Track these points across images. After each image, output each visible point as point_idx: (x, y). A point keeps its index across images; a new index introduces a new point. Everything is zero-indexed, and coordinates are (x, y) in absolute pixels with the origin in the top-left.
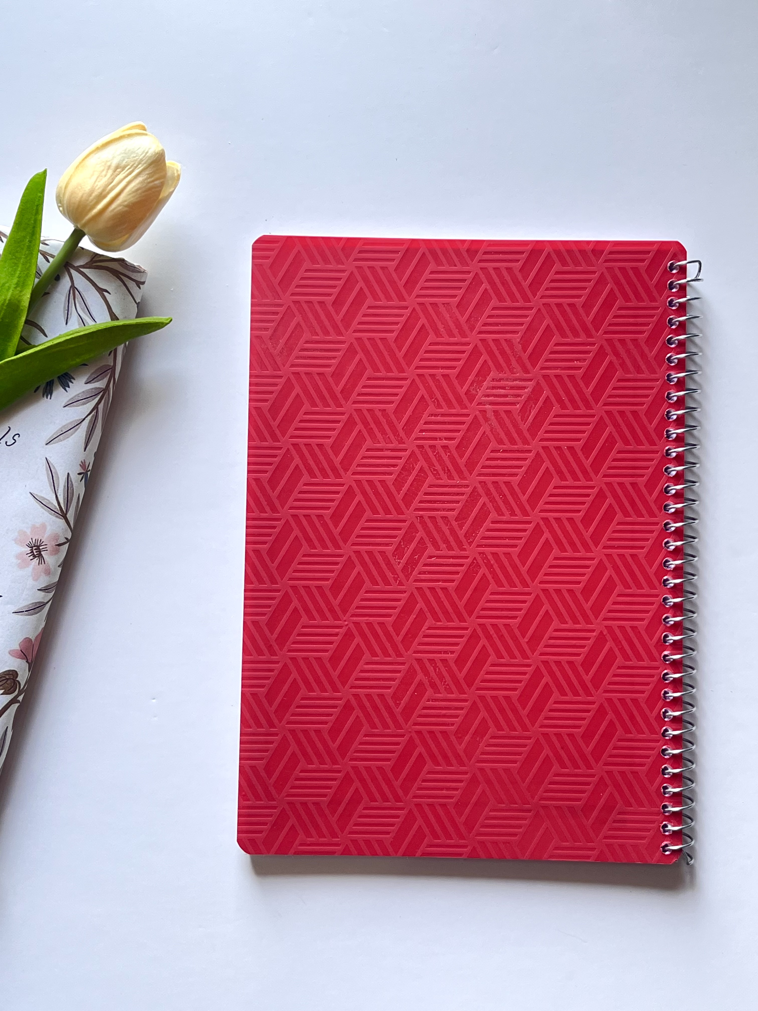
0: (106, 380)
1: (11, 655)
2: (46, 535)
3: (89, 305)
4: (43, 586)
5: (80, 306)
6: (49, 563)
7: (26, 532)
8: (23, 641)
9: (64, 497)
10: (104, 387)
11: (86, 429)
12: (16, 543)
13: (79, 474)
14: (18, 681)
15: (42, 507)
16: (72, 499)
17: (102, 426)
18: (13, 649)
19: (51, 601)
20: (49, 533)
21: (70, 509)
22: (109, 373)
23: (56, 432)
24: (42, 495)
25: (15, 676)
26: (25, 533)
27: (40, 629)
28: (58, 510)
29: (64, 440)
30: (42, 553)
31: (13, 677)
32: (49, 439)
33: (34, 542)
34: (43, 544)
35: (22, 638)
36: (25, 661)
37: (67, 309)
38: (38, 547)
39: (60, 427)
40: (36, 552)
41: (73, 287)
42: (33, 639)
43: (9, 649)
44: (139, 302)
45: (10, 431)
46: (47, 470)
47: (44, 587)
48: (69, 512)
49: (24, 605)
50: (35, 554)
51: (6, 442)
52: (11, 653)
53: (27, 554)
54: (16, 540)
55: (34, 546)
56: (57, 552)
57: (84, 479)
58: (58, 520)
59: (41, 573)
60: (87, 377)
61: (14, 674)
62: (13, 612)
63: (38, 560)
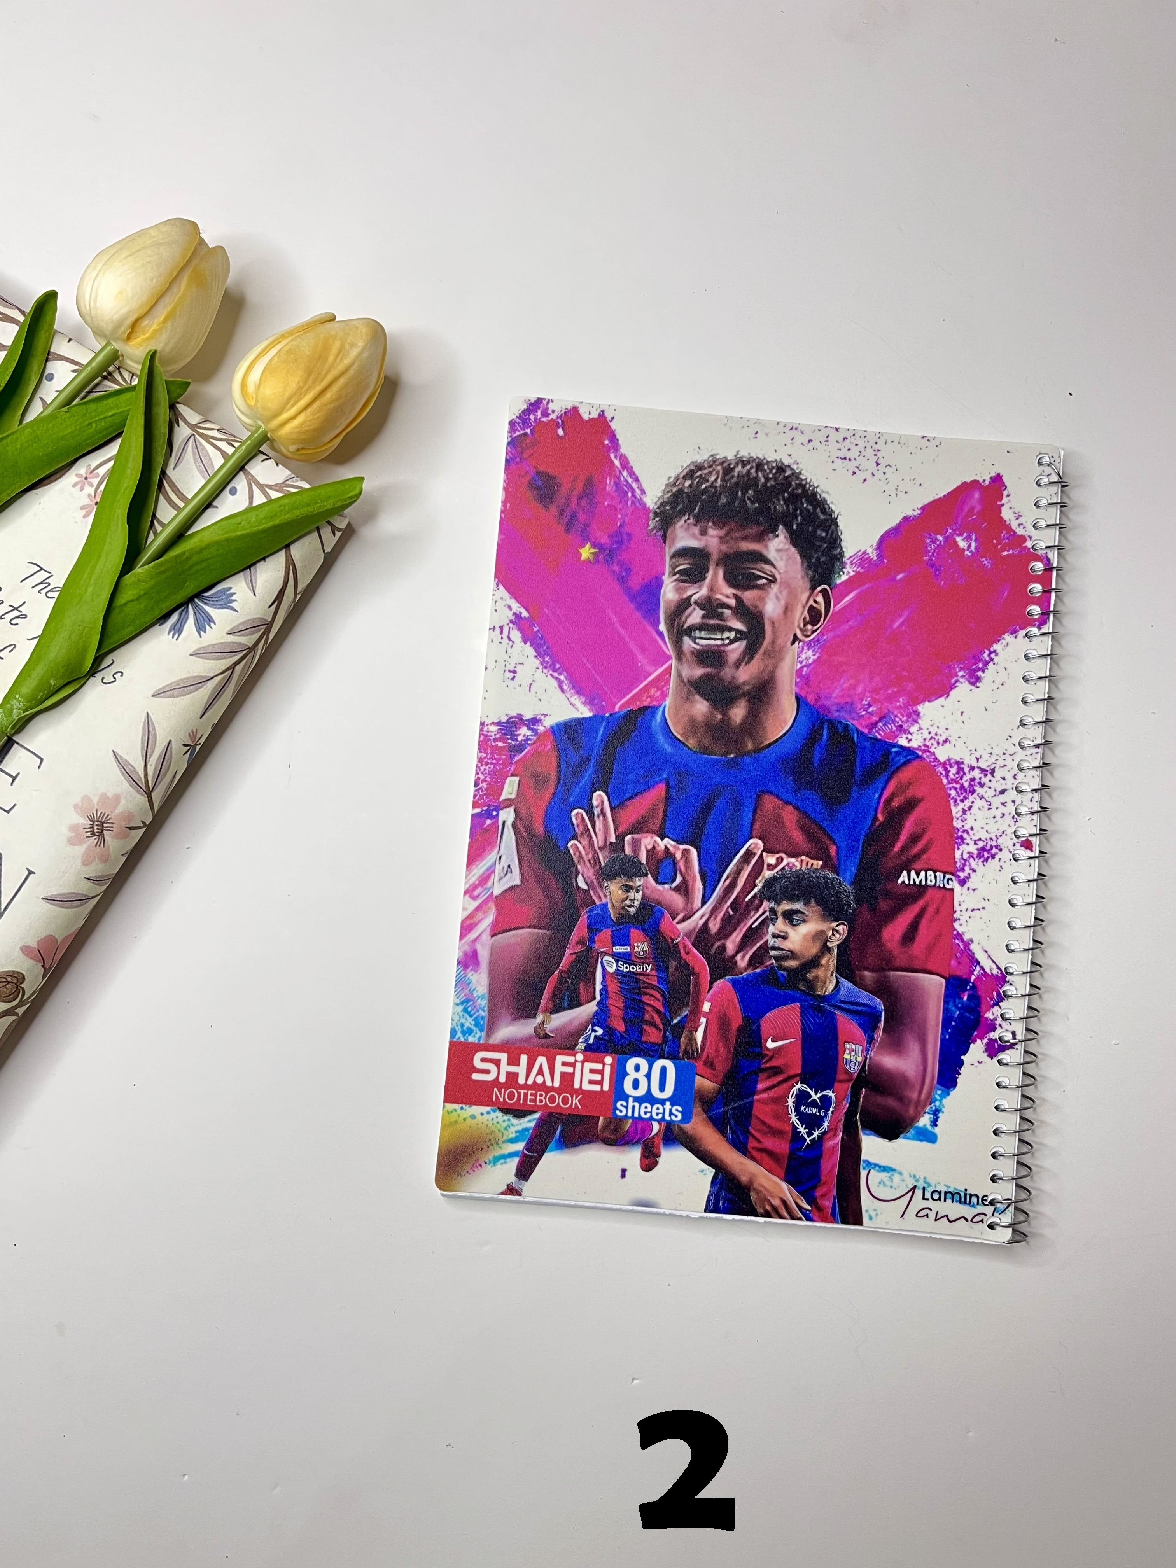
0: (256, 636)
1: (23, 953)
2: (117, 811)
4: (93, 875)
6: (111, 847)
8: (44, 938)
9: (155, 769)
10: (251, 645)
11: (209, 692)
12: (75, 809)
13: (185, 745)
14: (23, 989)
15: (123, 773)
16: (165, 775)
17: (233, 693)
18: (28, 944)
19: (99, 896)
20: (121, 810)
21: (159, 786)
22: (262, 629)
23: (171, 684)
24: (128, 759)
25: (21, 981)
26: (90, 800)
27: (73, 931)
28: (142, 784)
29: (177, 697)
30: (105, 832)
31: (18, 981)
32: (159, 690)
33: (98, 815)
34: (109, 822)
35: (43, 934)
36: (40, 965)
38: (102, 823)
39: (178, 678)
40: (97, 829)
42: (60, 940)
43: (21, 944)
44: (328, 553)
45: (113, 666)
46: (144, 729)
47: (94, 877)
48: (157, 790)
49: (60, 892)
50: (96, 831)
51: (103, 679)
52: (24, 950)
53: (84, 828)
54: (76, 806)
55: (97, 821)
56: (126, 836)
57: (189, 753)
58: (139, 797)
59: (95, 857)
60: (233, 626)
61: (20, 978)
62: (43, 898)
63: (96, 841)
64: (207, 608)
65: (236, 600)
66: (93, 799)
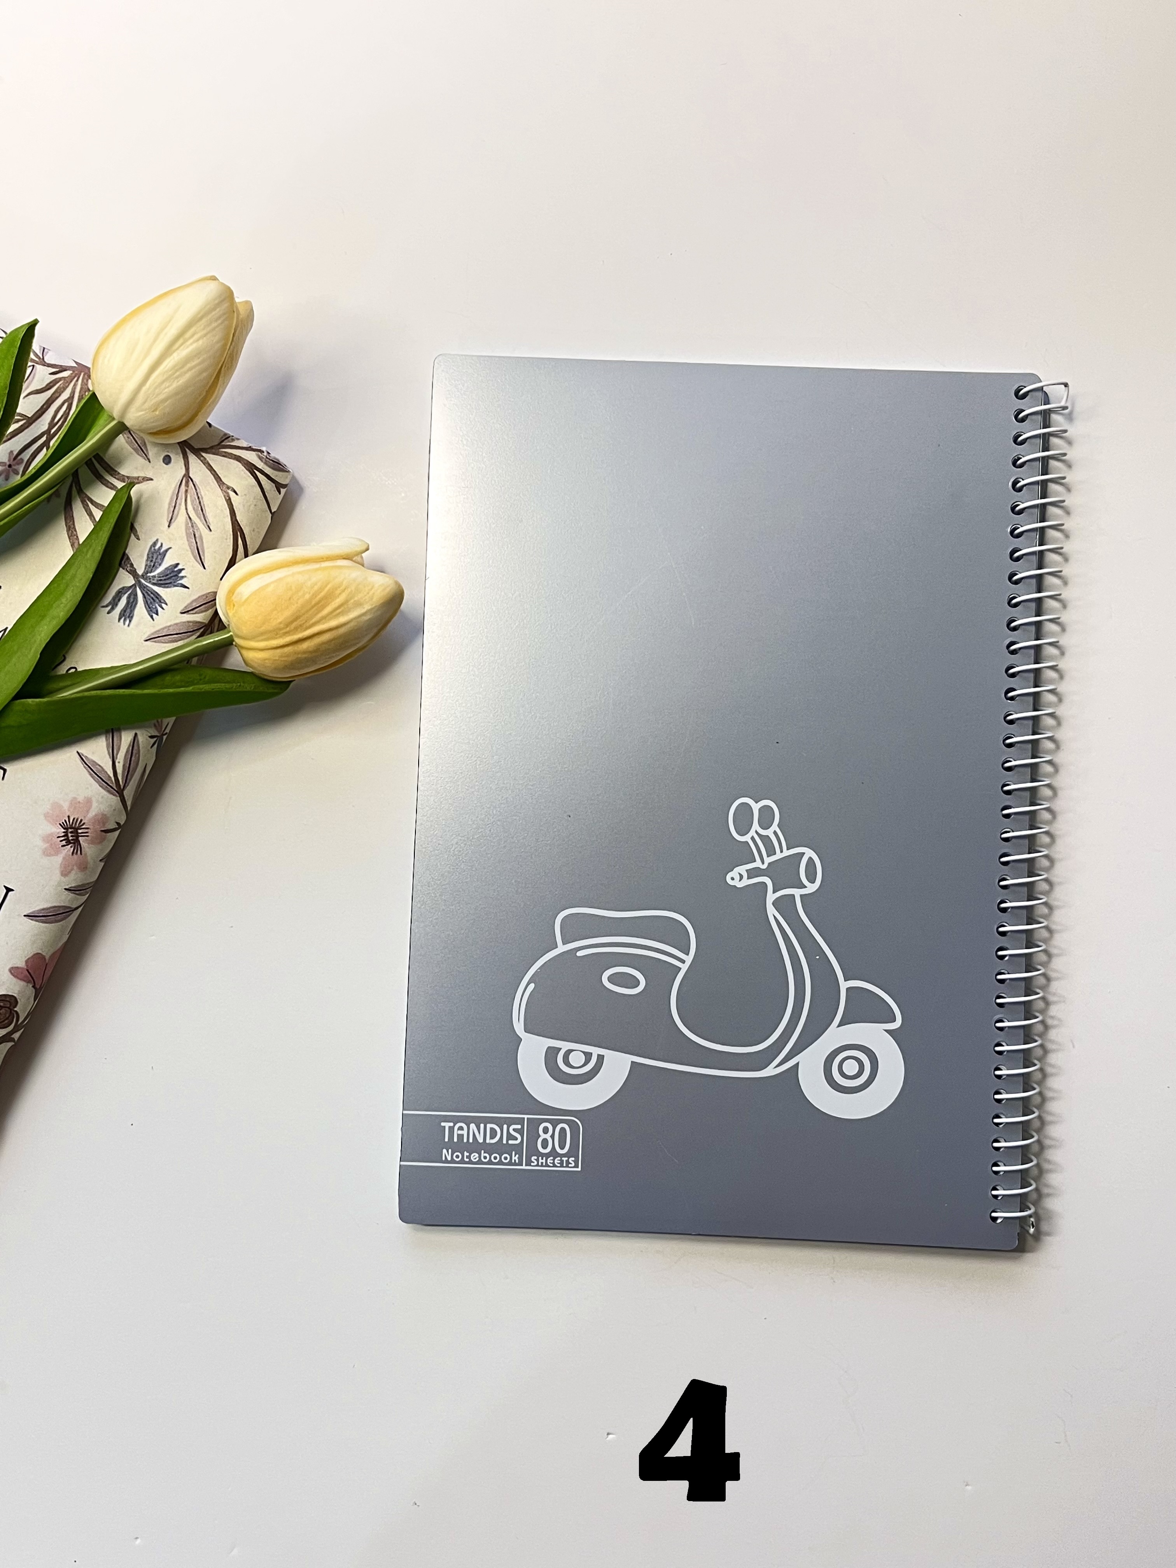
0: (212, 612)
1: (12, 973)
2: (90, 815)
3: (205, 505)
4: (73, 885)
5: (192, 504)
6: (88, 854)
7: (63, 807)
8: (32, 956)
9: (124, 766)
10: (207, 622)
12: (45, 819)
13: (151, 737)
14: (16, 1012)
15: (91, 774)
16: (134, 771)
18: (17, 965)
19: (80, 909)
20: (94, 814)
21: (130, 784)
24: (94, 759)
25: (14, 1004)
26: (60, 806)
27: (60, 944)
28: (113, 783)
30: (80, 838)
31: (10, 1005)
33: (71, 821)
34: (83, 827)
35: (30, 952)
36: (31, 986)
37: (174, 505)
38: (76, 829)
40: (72, 836)
41: (187, 476)
42: (47, 958)
43: (10, 965)
44: (275, 512)
45: (65, 663)
47: (74, 887)
48: (128, 788)
49: (42, 907)
50: (71, 838)
52: (13, 972)
53: (58, 837)
54: (46, 816)
55: (71, 828)
56: (102, 840)
57: (156, 746)
58: (111, 796)
59: (73, 866)
60: (185, 604)
61: (13, 1001)
62: (25, 916)
63: (72, 848)
64: (156, 588)
65: (185, 577)
66: (64, 805)
